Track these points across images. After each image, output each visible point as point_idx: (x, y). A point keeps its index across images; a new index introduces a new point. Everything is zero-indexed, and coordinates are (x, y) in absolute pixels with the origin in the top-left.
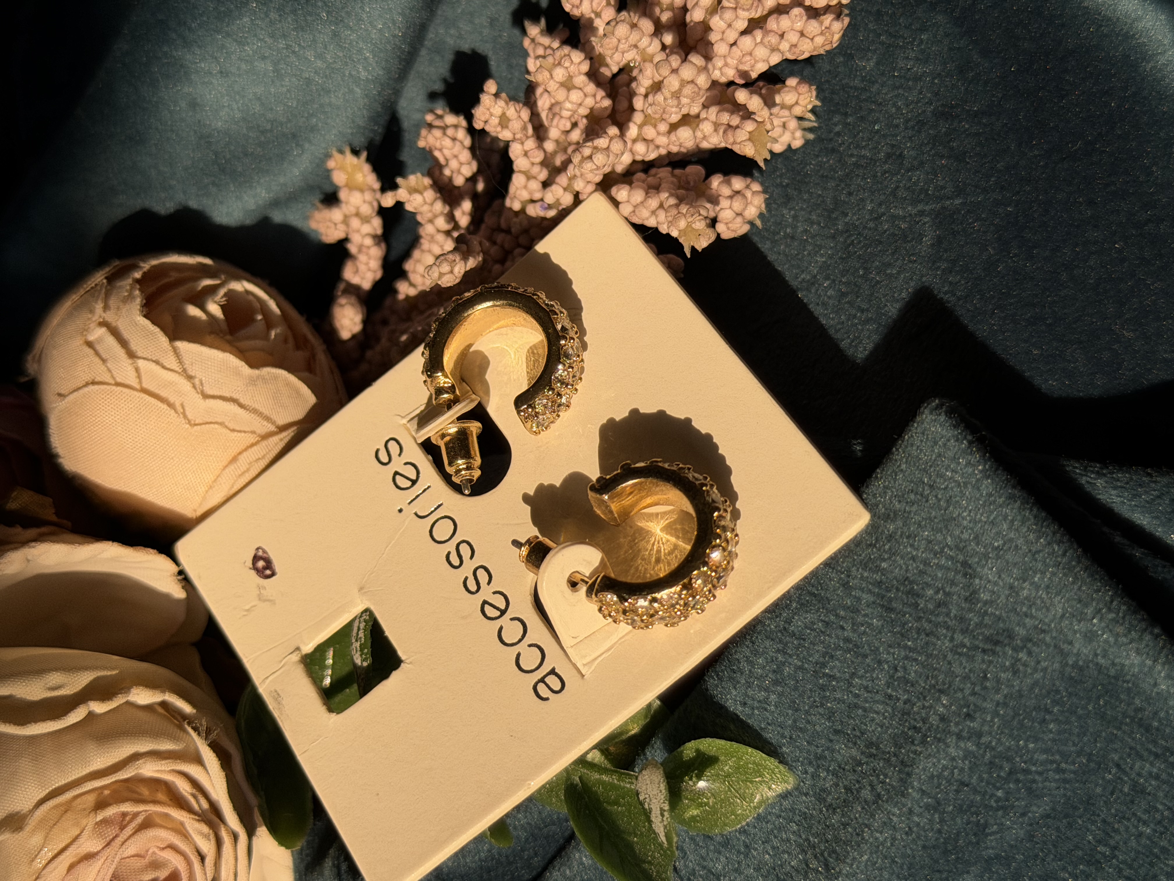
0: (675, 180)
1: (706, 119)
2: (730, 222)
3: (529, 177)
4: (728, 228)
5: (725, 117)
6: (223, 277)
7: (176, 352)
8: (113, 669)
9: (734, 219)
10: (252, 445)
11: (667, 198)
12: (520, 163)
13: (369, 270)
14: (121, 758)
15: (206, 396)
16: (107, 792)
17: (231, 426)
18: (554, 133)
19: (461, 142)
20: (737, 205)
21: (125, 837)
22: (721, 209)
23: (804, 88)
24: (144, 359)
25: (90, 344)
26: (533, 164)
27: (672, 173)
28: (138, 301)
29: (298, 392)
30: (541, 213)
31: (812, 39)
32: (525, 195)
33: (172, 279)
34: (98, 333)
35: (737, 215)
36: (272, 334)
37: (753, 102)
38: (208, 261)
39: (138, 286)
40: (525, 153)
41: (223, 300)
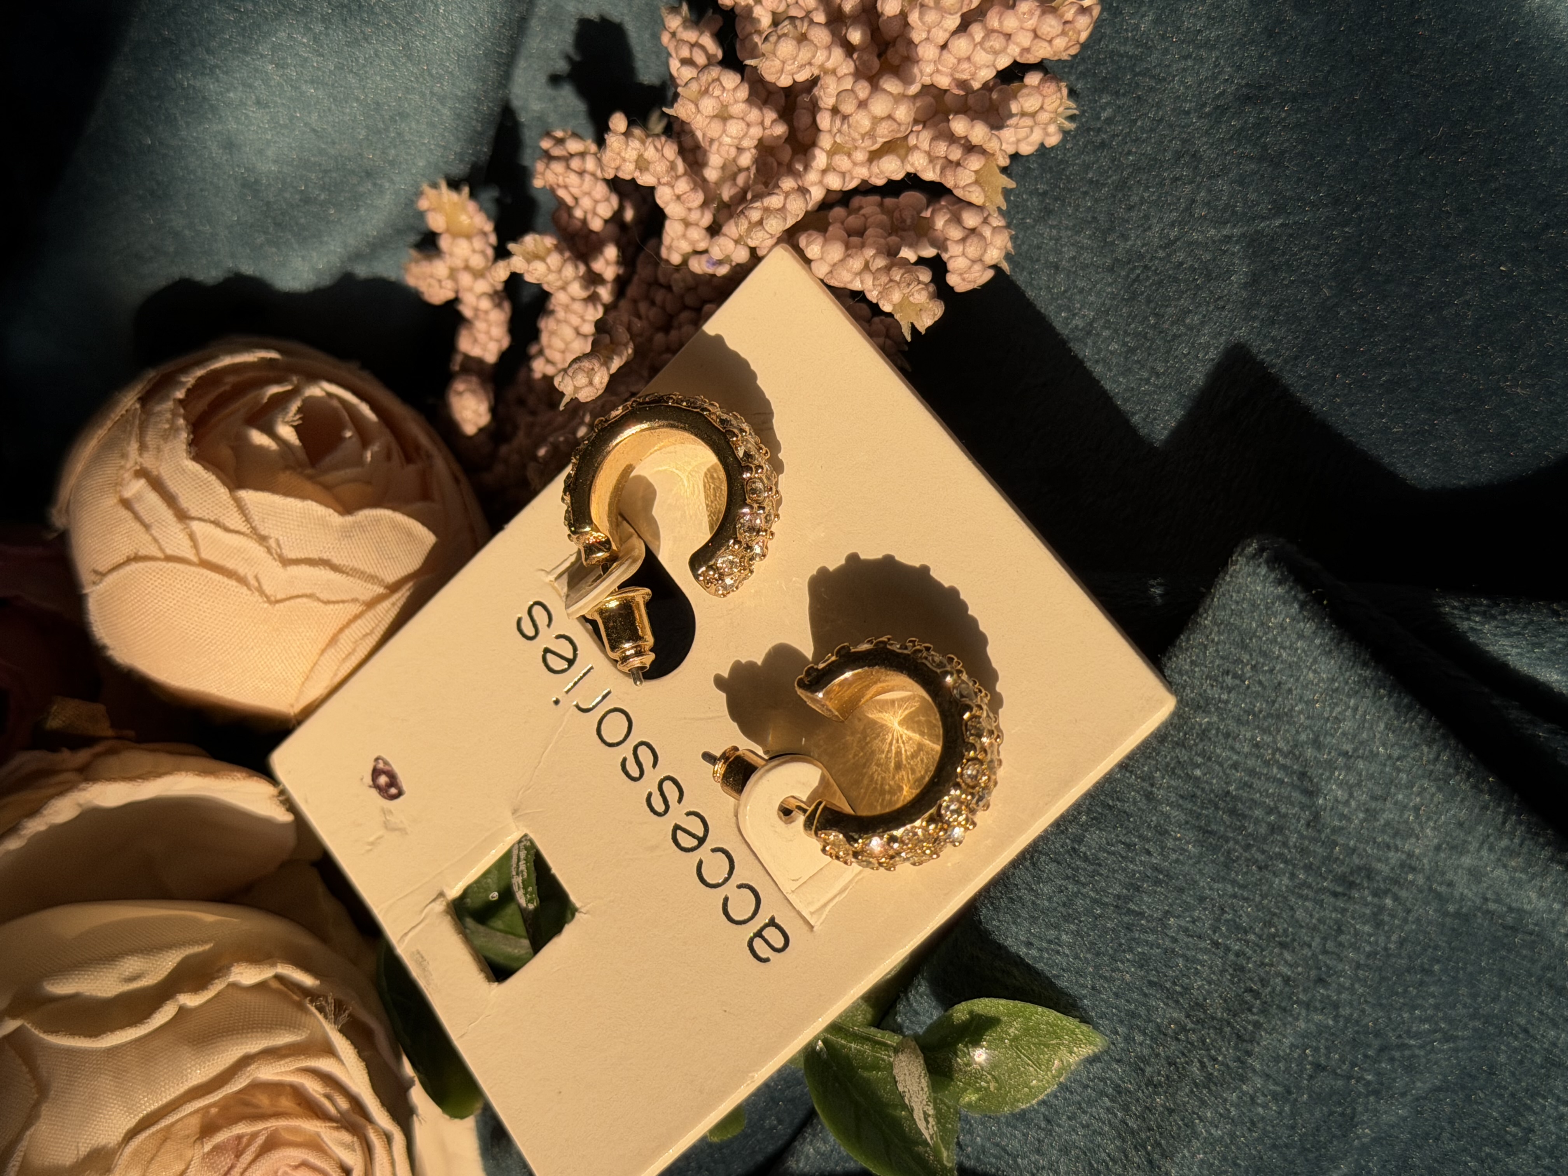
0: (884, 217)
1: (916, 147)
2: (964, 271)
3: (687, 224)
4: (964, 280)
5: (942, 148)
6: (295, 379)
7: (240, 506)
8: (205, 942)
9: (970, 268)
10: (357, 617)
11: (874, 256)
12: (672, 209)
13: (491, 339)
14: (227, 1065)
15: (286, 562)
16: (214, 1110)
17: (324, 596)
19: (593, 175)
20: (973, 249)
21: (244, 1166)
22: (951, 257)
23: (1050, 88)
24: (200, 519)
26: (690, 209)
27: (881, 205)
28: (184, 435)
29: (409, 534)
30: (710, 270)
31: (1050, 41)
32: (686, 247)
33: (227, 387)
34: (136, 487)
35: (974, 262)
36: (368, 455)
37: (978, 133)
38: (273, 355)
39: (182, 411)
40: (678, 197)
41: (298, 417)
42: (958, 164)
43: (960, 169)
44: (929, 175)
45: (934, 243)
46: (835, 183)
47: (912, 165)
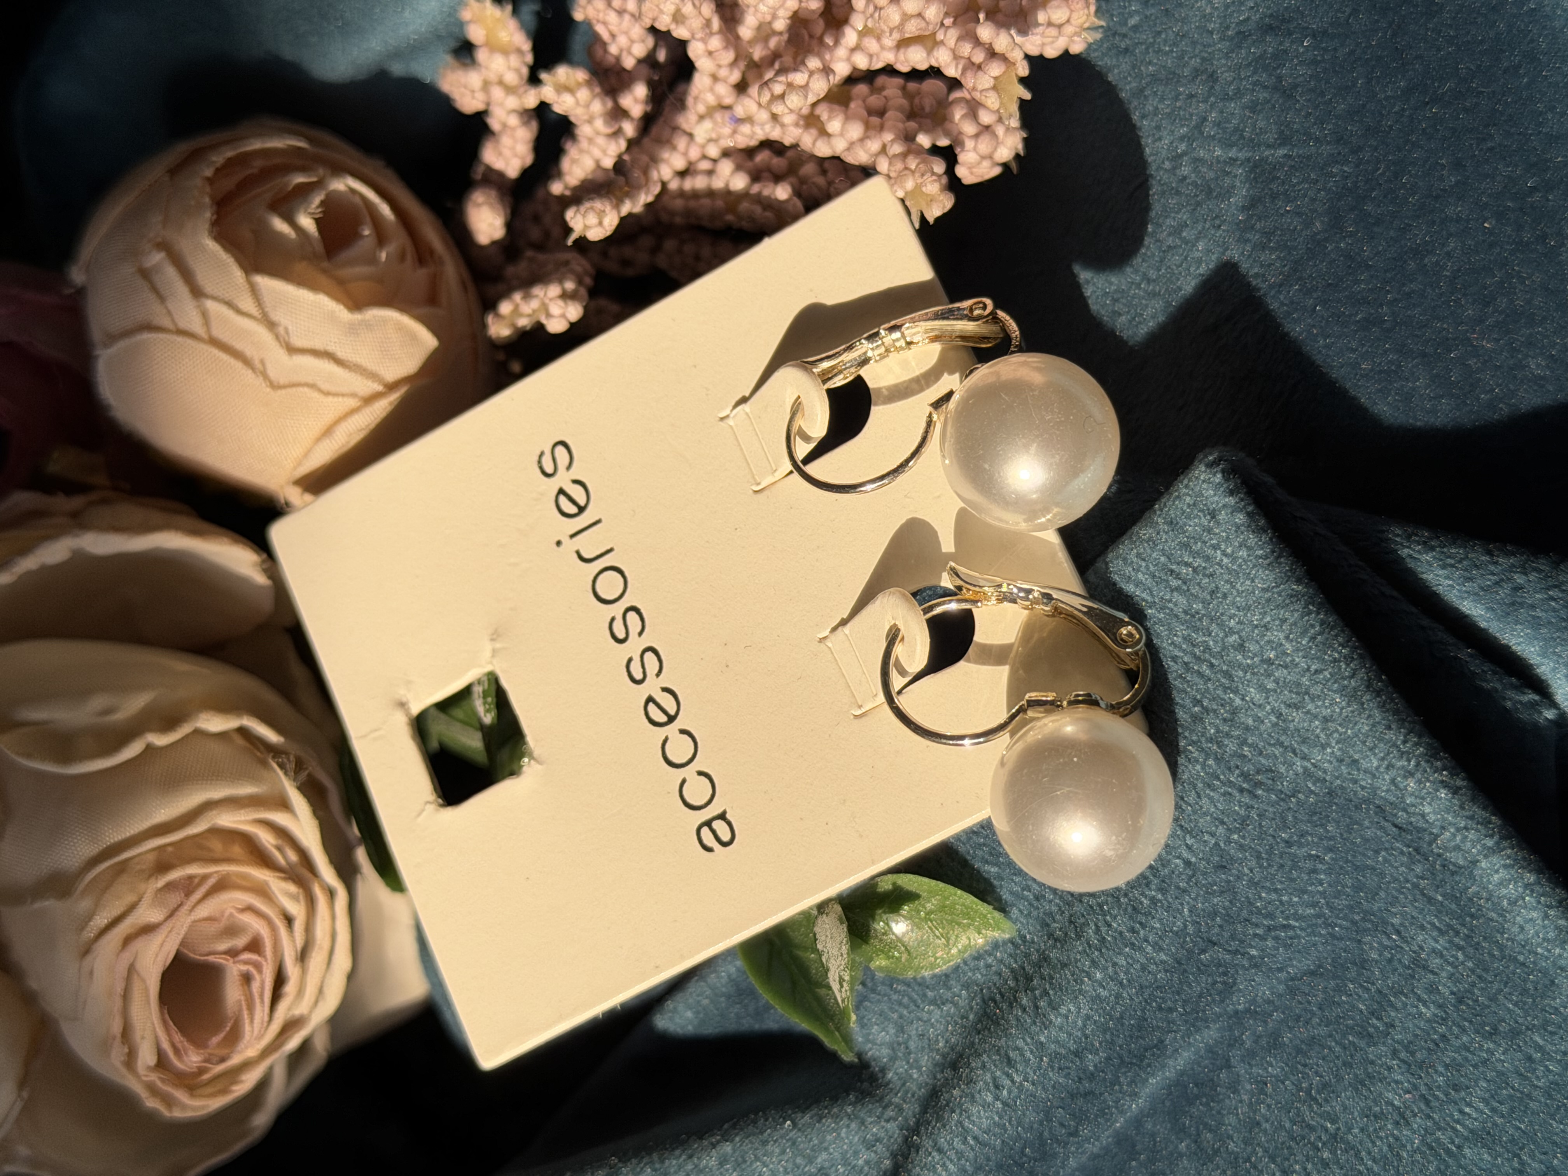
0: (904, 102)
1: (942, 43)
2: (973, 165)
3: (715, 78)
4: (971, 173)
5: (966, 49)
6: (321, 171)
7: (254, 290)
9: (979, 163)
10: (354, 411)
11: (893, 141)
12: (703, 63)
13: (516, 155)
14: (190, 808)
15: (292, 350)
16: (170, 850)
17: (325, 388)
18: (750, 19)
19: (633, 17)
20: (984, 146)
21: (195, 902)
22: (963, 150)
24: (215, 298)
26: (719, 66)
27: (904, 88)
28: (208, 215)
29: (411, 336)
32: (711, 99)
33: (255, 171)
34: (157, 258)
35: (983, 158)
36: (383, 256)
37: (1002, 41)
38: (302, 144)
39: (208, 189)
40: (710, 53)
41: (320, 210)
42: (979, 67)
43: (980, 73)
44: (951, 72)
45: (947, 134)
46: (862, 62)
47: (937, 60)
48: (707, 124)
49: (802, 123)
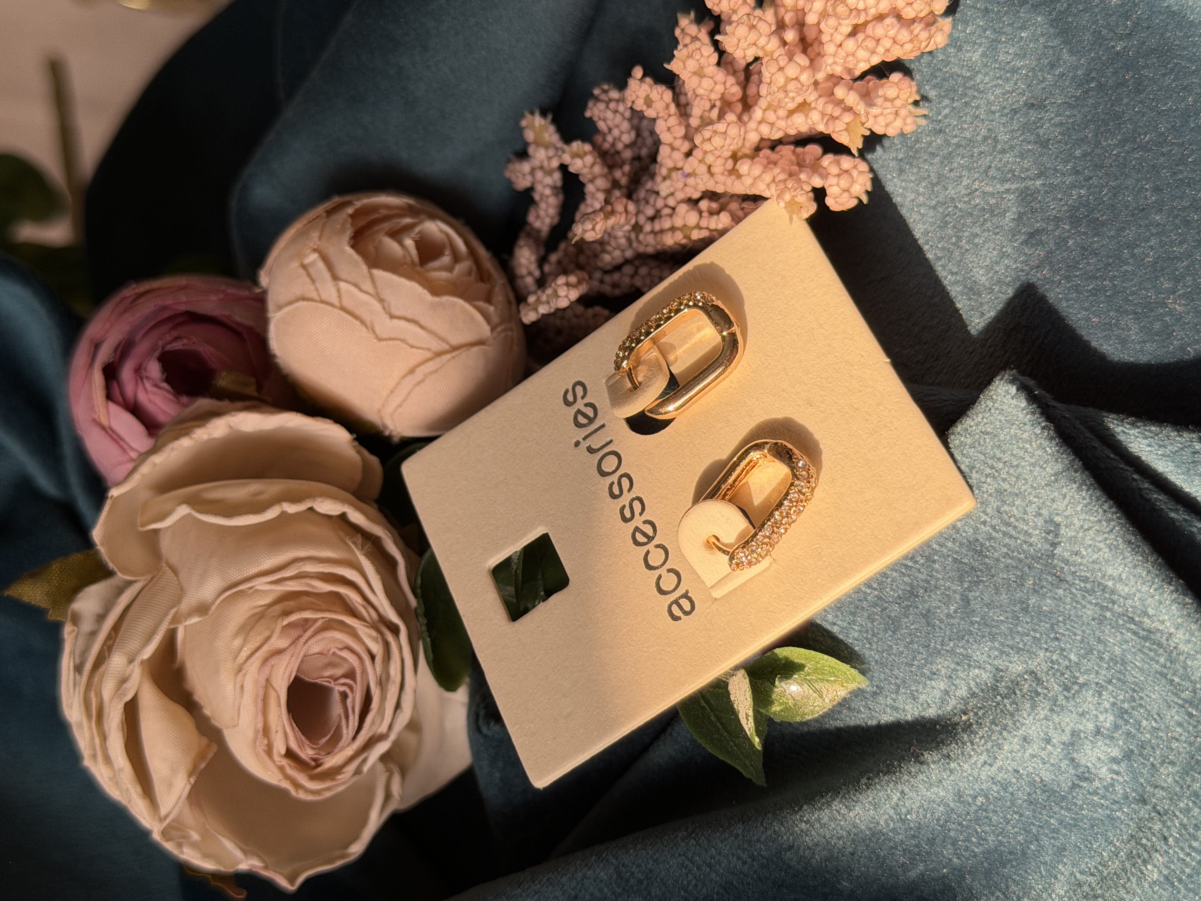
0: (794, 158)
1: (815, 108)
2: (837, 197)
3: (673, 149)
4: (836, 203)
5: (829, 109)
6: (421, 217)
7: (372, 278)
9: (841, 196)
10: (429, 359)
11: (779, 173)
12: (665, 137)
15: (392, 317)
17: (411, 342)
18: (696, 111)
19: (622, 115)
20: (844, 182)
22: (830, 188)
23: (906, 84)
24: (345, 281)
25: (304, 267)
26: (676, 139)
27: (794, 152)
28: (348, 233)
29: (472, 318)
30: (682, 180)
31: (902, 46)
32: (670, 164)
33: (380, 216)
34: (312, 258)
35: (845, 191)
36: (457, 269)
37: (852, 99)
38: (412, 203)
39: (350, 220)
40: (669, 129)
41: (418, 238)
42: (837, 118)
43: (837, 121)
45: (822, 178)
46: (766, 133)
47: (812, 121)
48: (668, 183)
49: (726, 173)
